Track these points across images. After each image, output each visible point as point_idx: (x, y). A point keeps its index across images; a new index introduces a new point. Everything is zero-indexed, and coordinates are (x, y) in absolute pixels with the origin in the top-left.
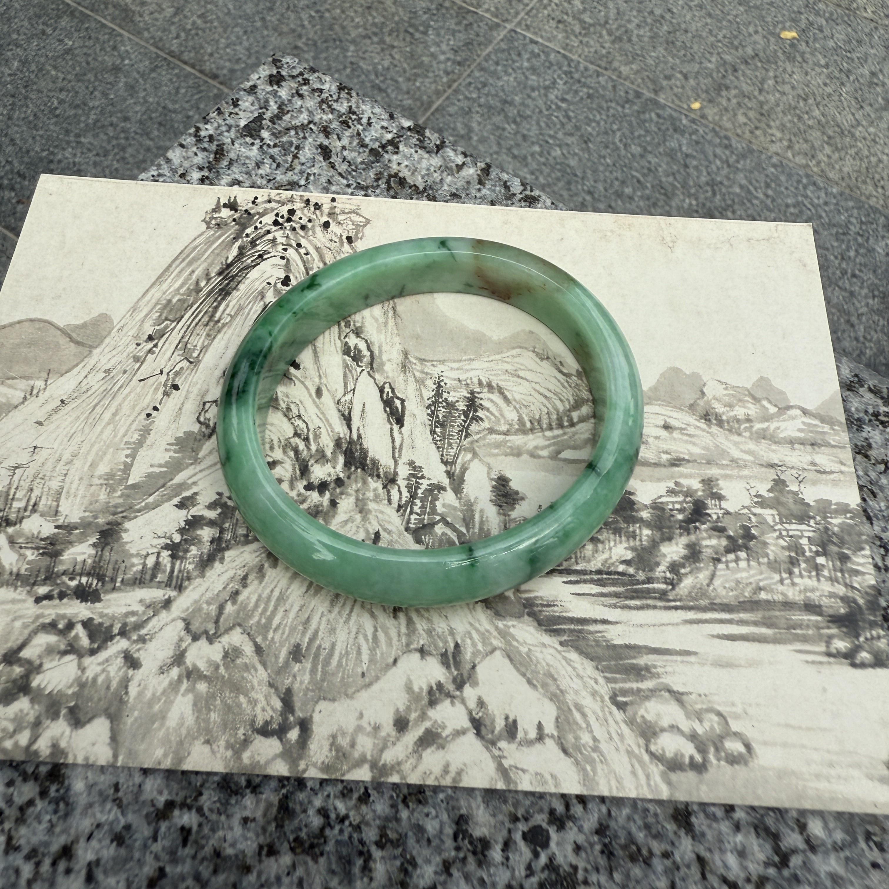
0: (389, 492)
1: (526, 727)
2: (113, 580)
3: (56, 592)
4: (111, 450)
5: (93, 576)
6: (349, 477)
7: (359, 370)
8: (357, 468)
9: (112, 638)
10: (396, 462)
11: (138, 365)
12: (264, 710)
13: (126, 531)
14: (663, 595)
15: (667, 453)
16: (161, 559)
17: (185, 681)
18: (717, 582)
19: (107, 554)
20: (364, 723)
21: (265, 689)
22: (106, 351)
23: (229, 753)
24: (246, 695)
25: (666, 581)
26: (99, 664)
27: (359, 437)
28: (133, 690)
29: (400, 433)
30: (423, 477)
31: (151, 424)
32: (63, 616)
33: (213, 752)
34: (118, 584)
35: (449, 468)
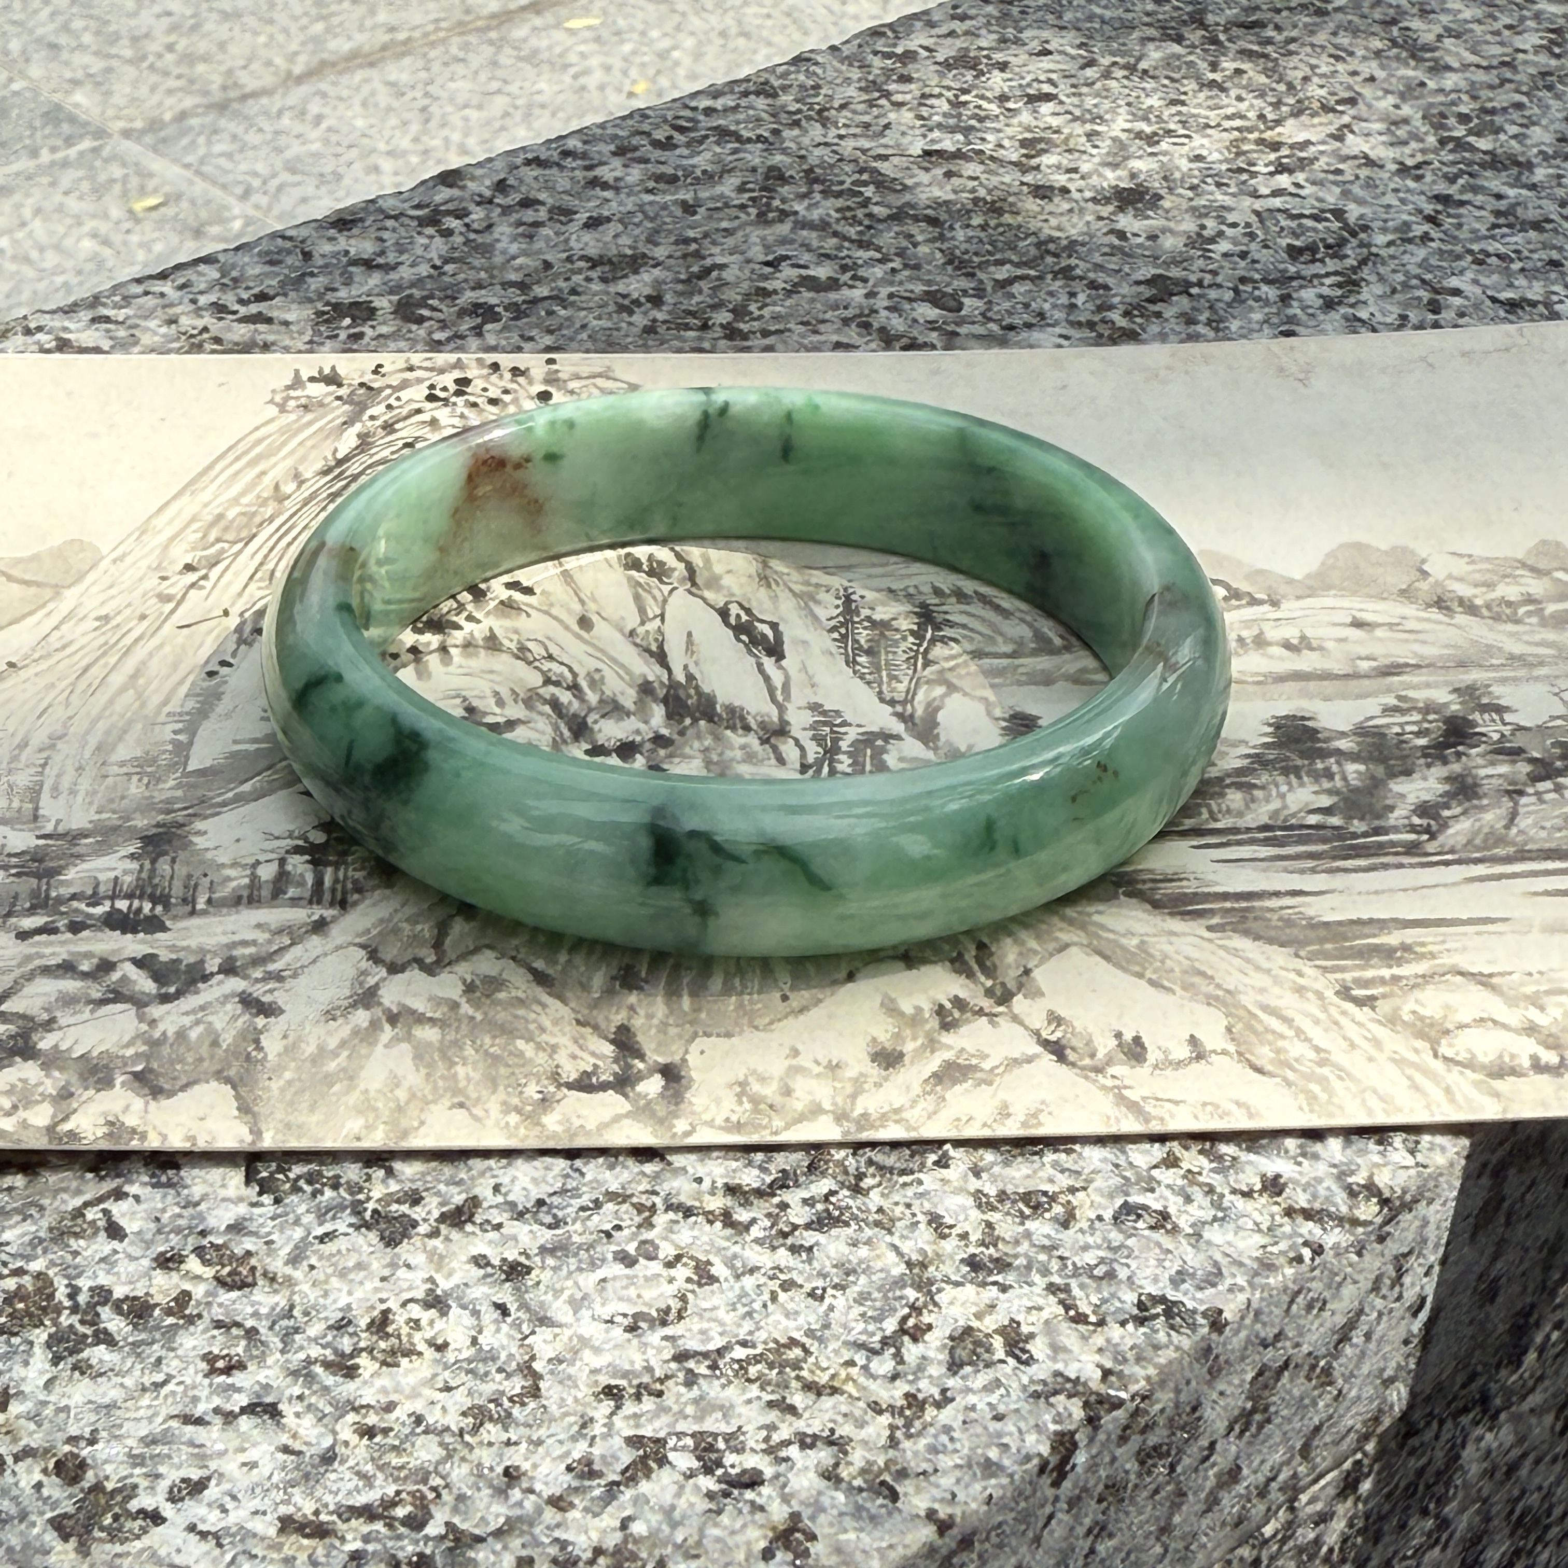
0: (775, 749)
1: (1164, 1044)
2: (189, 901)
3: (62, 924)
4: (140, 726)
5: (141, 897)
6: (682, 733)
7: (666, 589)
8: (695, 721)
9: (206, 978)
10: (781, 709)
11: (171, 606)
12: (574, 1057)
13: (199, 833)
14: (1412, 849)
15: (1368, 658)
16: (289, 868)
17: (387, 1027)
18: (1524, 822)
19: (164, 866)
20: (804, 1061)
21: (571, 1029)
22: (94, 589)
23: (514, 1118)
24: (529, 1039)
25: (1413, 829)
26: (187, 1013)
27: (690, 677)
28: (272, 1045)
29: (781, 667)
30: (845, 724)
31: (219, 685)
32: (88, 955)
33: (476, 1118)
34: (201, 905)
35: (899, 709)
